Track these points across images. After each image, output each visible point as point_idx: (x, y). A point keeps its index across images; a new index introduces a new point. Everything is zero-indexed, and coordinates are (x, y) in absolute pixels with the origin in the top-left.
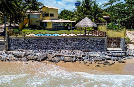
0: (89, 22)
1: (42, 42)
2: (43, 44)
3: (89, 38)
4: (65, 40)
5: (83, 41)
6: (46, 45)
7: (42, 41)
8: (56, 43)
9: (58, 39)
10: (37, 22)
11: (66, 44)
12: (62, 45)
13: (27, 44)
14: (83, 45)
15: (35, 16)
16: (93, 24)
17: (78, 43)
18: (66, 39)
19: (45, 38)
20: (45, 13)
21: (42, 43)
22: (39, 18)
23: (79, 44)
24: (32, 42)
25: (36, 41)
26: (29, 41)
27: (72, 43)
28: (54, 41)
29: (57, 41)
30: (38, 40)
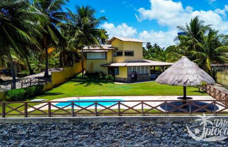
0: (190, 71)
1: (54, 133)
2: (57, 138)
3: (193, 119)
4: (121, 124)
5: (176, 129)
6: (65, 141)
7: (54, 128)
8: (94, 135)
9: (102, 122)
10: (102, 66)
11: (125, 136)
12: (113, 142)
13: (9, 138)
14: (175, 139)
15: (99, 56)
16: (202, 76)
17: (159, 133)
18: (125, 123)
19: (61, 122)
20: (117, 49)
21: (54, 136)
22: (106, 59)
23: (162, 136)
24: (24, 132)
25: (34, 130)
26: (14, 131)
27: (141, 133)
28: (90, 128)
29: (97, 129)
30: (41, 128)
